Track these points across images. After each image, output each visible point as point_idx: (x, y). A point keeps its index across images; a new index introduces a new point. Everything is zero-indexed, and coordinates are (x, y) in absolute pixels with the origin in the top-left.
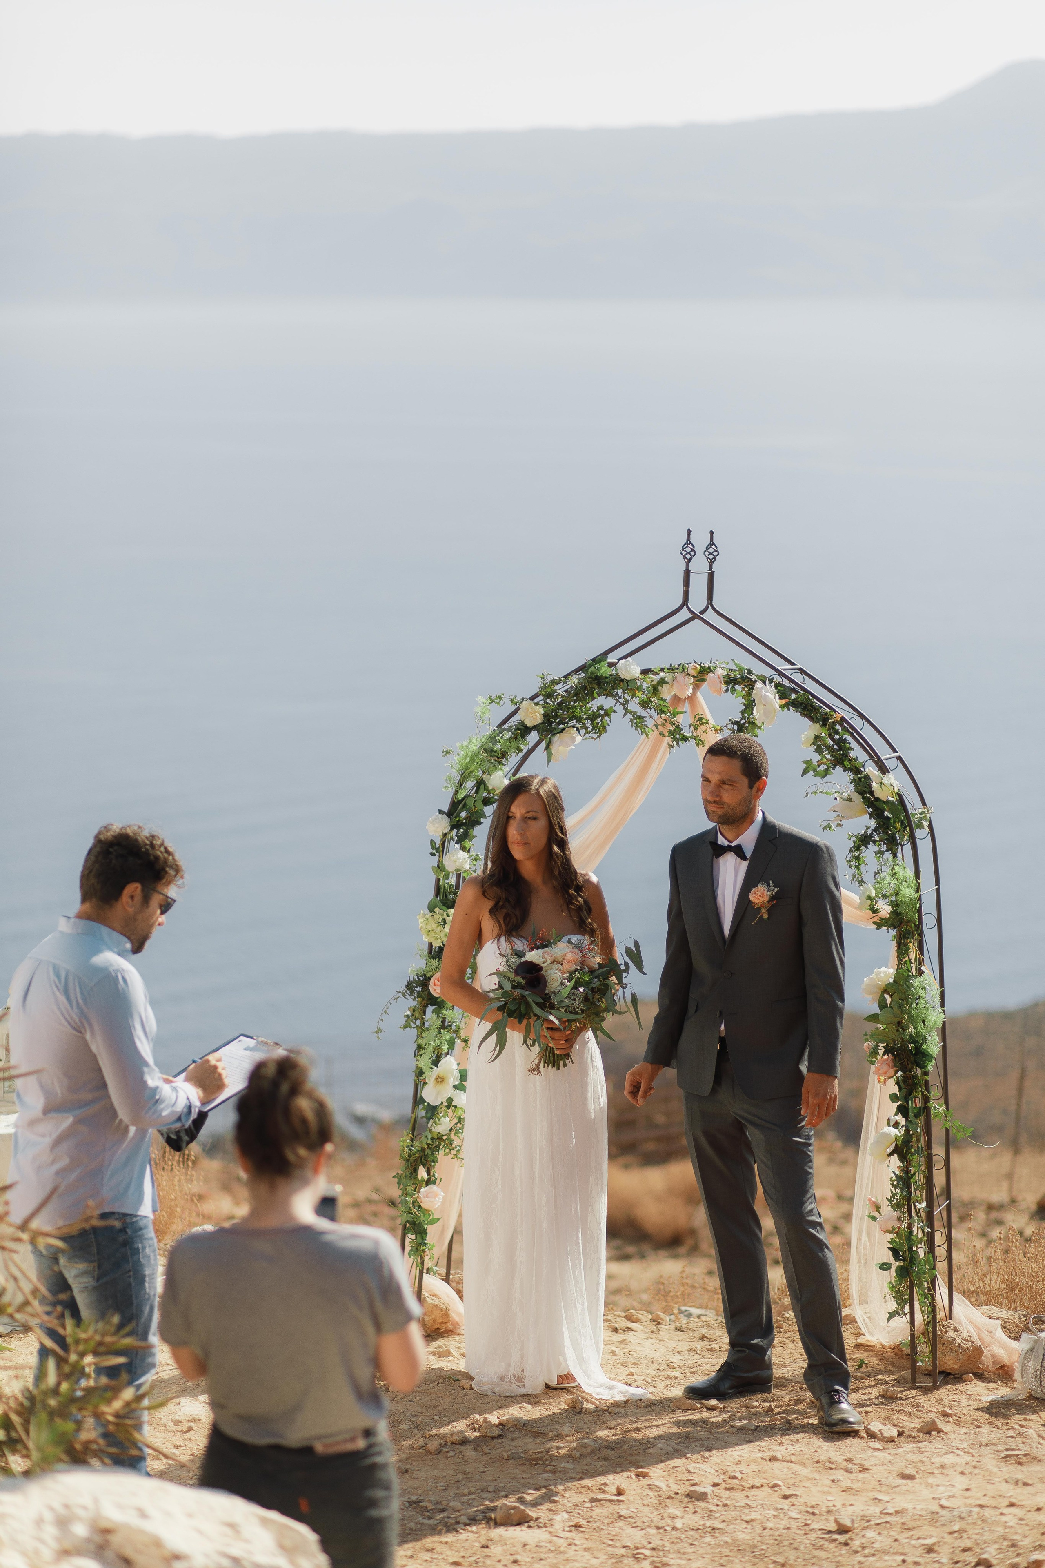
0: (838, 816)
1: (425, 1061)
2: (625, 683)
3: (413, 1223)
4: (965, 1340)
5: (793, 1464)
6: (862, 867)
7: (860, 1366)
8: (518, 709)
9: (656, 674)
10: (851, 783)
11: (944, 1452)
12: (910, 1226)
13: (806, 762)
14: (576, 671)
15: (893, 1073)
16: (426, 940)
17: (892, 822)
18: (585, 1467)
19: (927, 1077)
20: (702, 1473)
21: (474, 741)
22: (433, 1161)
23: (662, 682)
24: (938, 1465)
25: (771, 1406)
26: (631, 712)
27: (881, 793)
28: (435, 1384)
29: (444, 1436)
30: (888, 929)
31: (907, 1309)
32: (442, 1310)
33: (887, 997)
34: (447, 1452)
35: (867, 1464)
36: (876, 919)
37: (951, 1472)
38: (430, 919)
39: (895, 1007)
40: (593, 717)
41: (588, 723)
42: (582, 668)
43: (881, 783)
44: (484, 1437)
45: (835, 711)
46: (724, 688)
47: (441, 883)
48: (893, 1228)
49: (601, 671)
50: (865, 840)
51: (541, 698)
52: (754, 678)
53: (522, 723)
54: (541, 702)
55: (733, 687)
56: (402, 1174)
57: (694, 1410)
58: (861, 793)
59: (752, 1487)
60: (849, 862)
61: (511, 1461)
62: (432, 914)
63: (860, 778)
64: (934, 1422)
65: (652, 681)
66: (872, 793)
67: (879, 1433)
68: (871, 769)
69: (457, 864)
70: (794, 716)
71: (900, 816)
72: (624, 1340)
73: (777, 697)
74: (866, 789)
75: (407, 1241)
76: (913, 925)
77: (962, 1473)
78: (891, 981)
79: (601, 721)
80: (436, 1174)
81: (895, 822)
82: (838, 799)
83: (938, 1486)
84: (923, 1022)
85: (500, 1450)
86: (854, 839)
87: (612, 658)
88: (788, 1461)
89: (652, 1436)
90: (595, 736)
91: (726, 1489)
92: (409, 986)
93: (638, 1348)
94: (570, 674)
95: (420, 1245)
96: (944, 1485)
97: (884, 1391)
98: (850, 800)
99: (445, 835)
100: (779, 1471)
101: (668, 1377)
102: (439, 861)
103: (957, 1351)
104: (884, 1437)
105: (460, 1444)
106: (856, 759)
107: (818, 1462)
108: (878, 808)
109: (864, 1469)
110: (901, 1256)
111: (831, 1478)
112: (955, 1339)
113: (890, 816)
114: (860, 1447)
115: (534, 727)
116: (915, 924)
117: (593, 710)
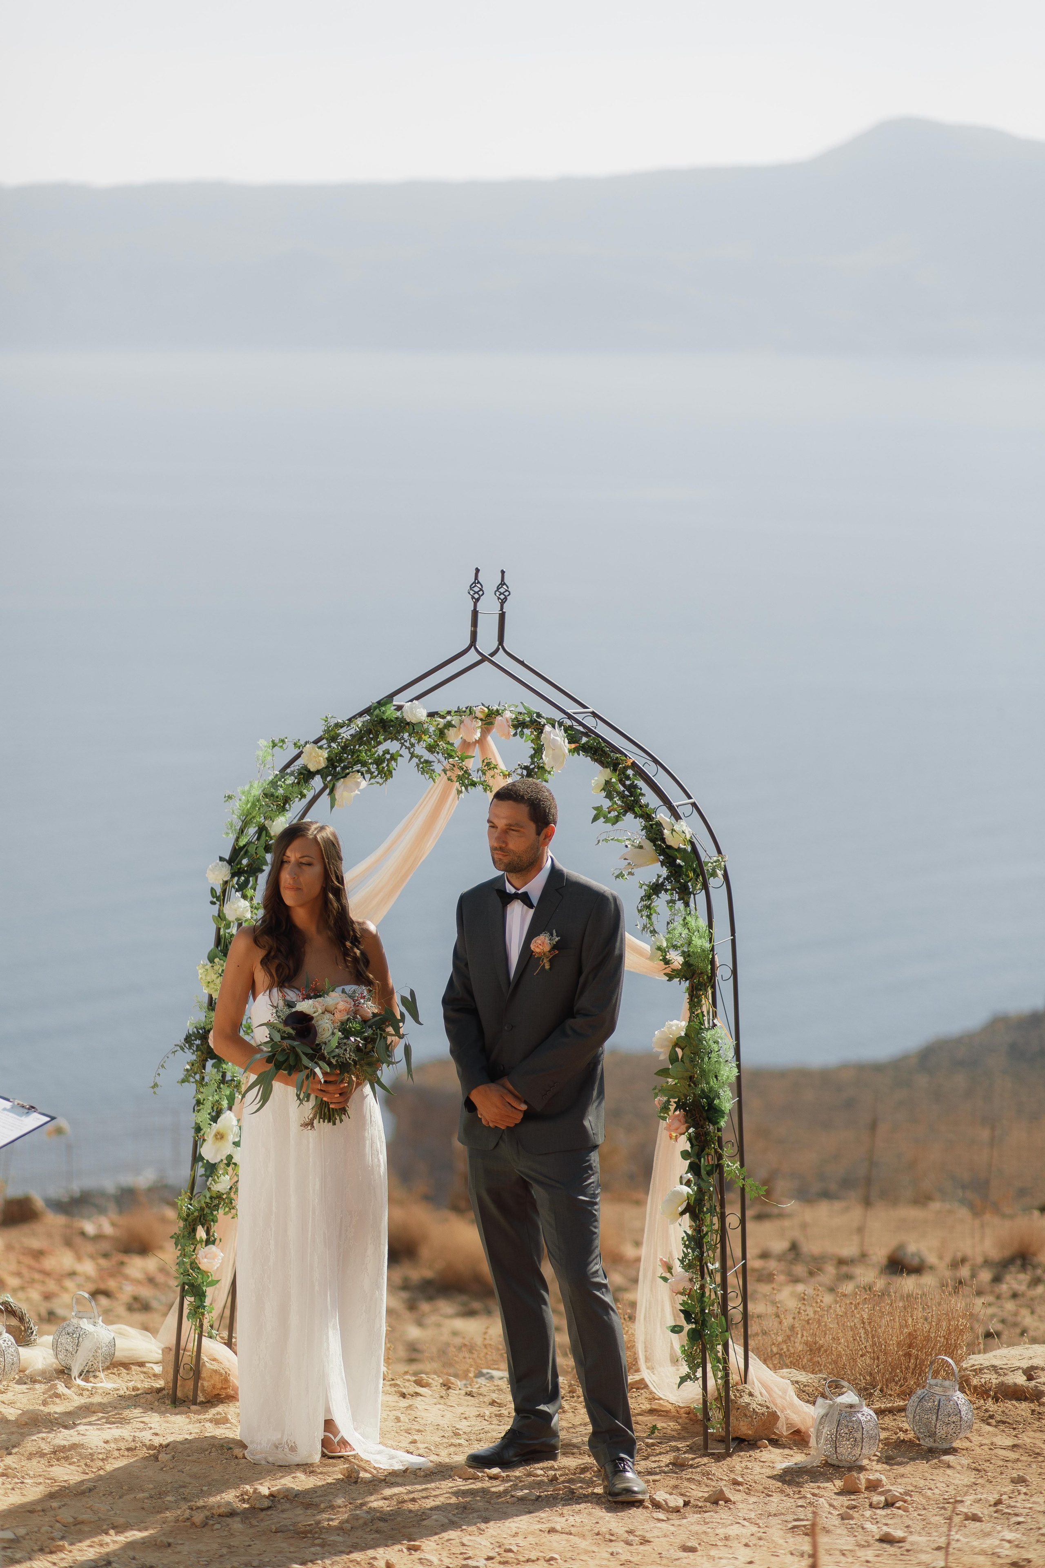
0: (629, 864)
1: (203, 1117)
2: (411, 726)
3: (192, 1285)
4: (760, 1405)
5: (572, 1537)
6: (654, 916)
7: (653, 1432)
8: (302, 752)
9: (443, 717)
10: (642, 830)
11: (729, 1522)
12: (702, 1287)
13: (596, 808)
14: (361, 714)
15: (685, 1129)
16: (206, 991)
17: (684, 870)
18: (356, 1540)
19: (720, 1134)
20: (476, 1546)
21: (255, 786)
22: (213, 1221)
23: (449, 725)
24: (722, 1536)
25: (555, 1474)
26: (417, 757)
27: (673, 841)
28: (207, 1453)
29: (212, 1508)
30: (680, 981)
31: (699, 1374)
32: (221, 1375)
33: (679, 1051)
34: (213, 1525)
35: (648, 1536)
36: (668, 971)
37: (735, 1544)
38: (210, 970)
39: (687, 1061)
40: (379, 762)
41: (373, 768)
42: (367, 711)
43: (673, 830)
44: (253, 1508)
45: (626, 756)
46: (513, 732)
47: (222, 932)
48: (684, 1289)
49: (387, 714)
50: (656, 889)
51: (324, 741)
52: (543, 721)
53: (305, 768)
54: (325, 746)
55: (522, 731)
56: (180, 1234)
57: (475, 1479)
58: (653, 840)
59: (528, 1561)
60: (640, 911)
61: (279, 1534)
62: (211, 965)
63: (651, 825)
64: (722, 1491)
65: (438, 724)
66: (663, 840)
67: (664, 1503)
68: (663, 816)
69: (238, 913)
70: (584, 761)
71: (692, 863)
72: (411, 1406)
73: (567, 741)
74: (658, 836)
75: (186, 1303)
76: (705, 977)
77: (746, 1545)
78: (683, 1034)
79: (387, 765)
80: (215, 1234)
81: (687, 871)
82: (629, 846)
83: (721, 1558)
84: (716, 1077)
85: (269, 1522)
86: (645, 887)
87: (397, 700)
88: (567, 1533)
89: (428, 1506)
90: (381, 781)
91: (500, 1563)
92: (188, 1039)
93: (424, 1414)
94: (354, 717)
95: (198, 1307)
96: (726, 1558)
97: (674, 1458)
98: (641, 847)
99: (226, 883)
100: (557, 1543)
101: (452, 1445)
102: (219, 910)
103: (751, 1417)
104: (669, 1507)
105: (227, 1516)
106: (647, 805)
107: (598, 1534)
108: (670, 856)
109: (645, 1541)
110: (694, 1318)
111: (610, 1550)
112: (749, 1404)
113: (683, 864)
114: (643, 1518)
115: (318, 772)
116: (707, 975)
117: (378, 755)
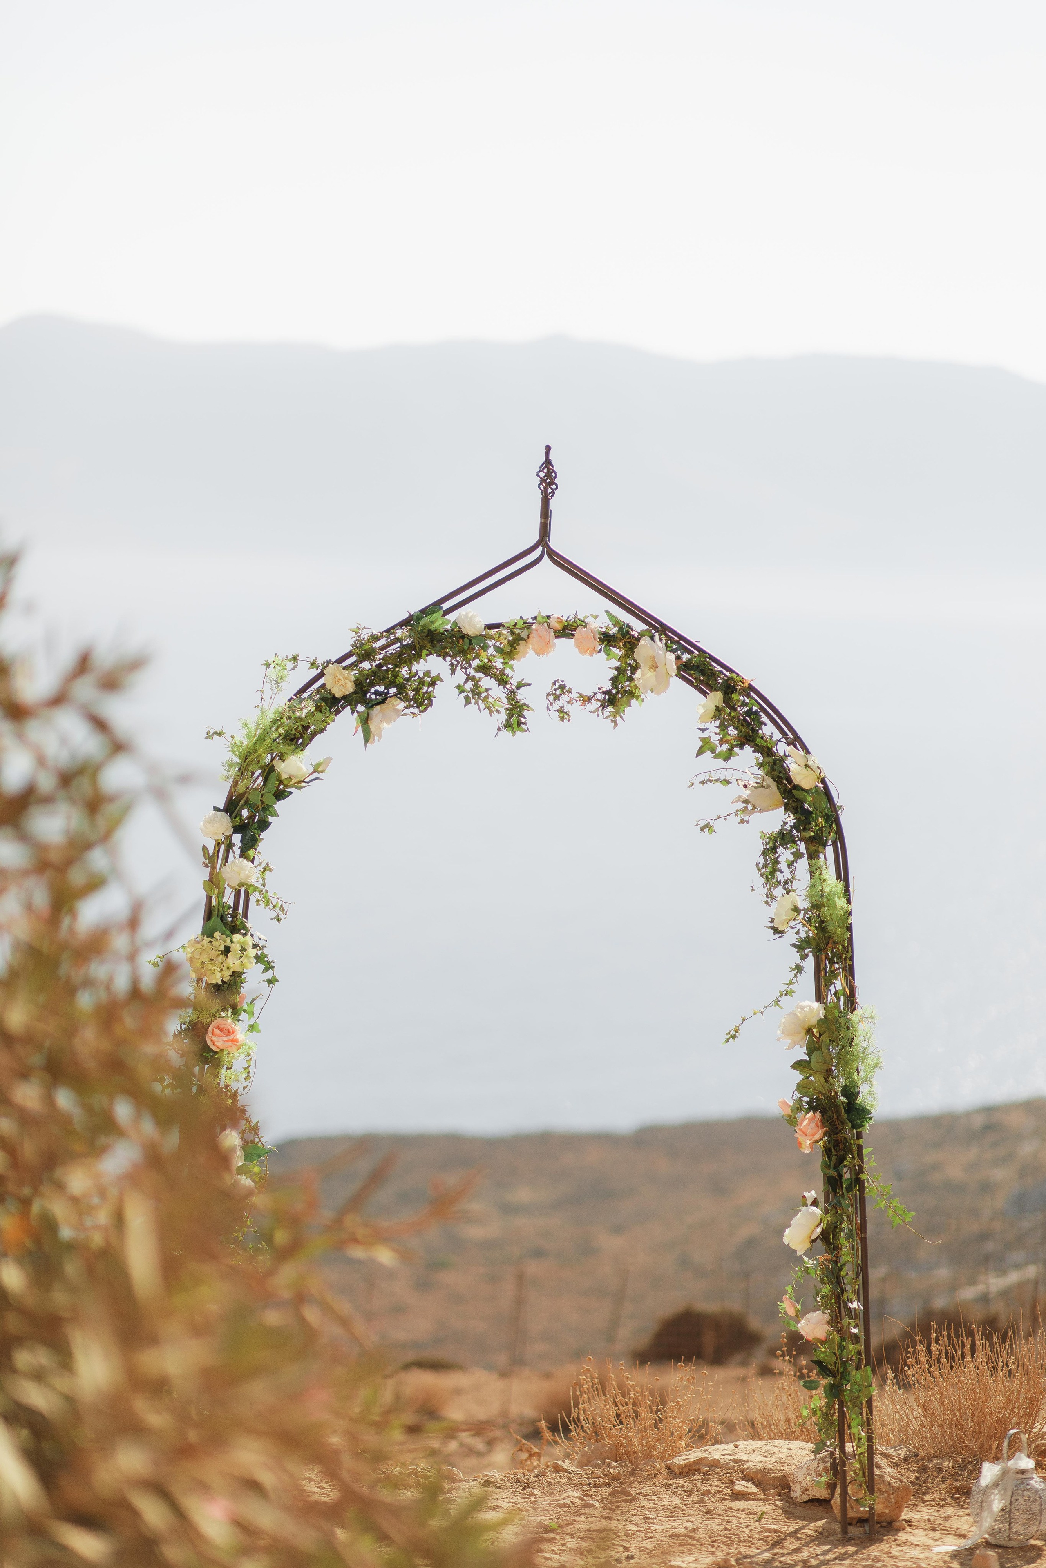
0: (746, 809)
2: (467, 640)
8: (321, 673)
9: (507, 629)
10: (761, 766)
13: (702, 740)
14: (401, 625)
15: (820, 1136)
17: (814, 816)
19: (861, 1141)
23: (518, 638)
27: (800, 778)
33: (816, 1037)
38: (208, 947)
39: (824, 1050)
40: (417, 686)
41: (410, 694)
42: (410, 620)
43: (802, 766)
45: (742, 676)
46: (597, 648)
47: (214, 903)
49: (436, 625)
50: (783, 838)
51: (352, 660)
52: (637, 633)
53: (328, 692)
54: (354, 665)
55: (608, 647)
58: (778, 780)
60: (759, 867)
62: (209, 940)
63: (775, 760)
65: (501, 638)
66: (789, 780)
68: (786, 751)
69: (242, 876)
71: (824, 807)
74: (781, 774)
76: (841, 947)
78: (819, 1017)
79: (426, 692)
81: (817, 817)
82: (745, 787)
86: (766, 838)
87: (449, 607)
90: (416, 711)
94: (393, 627)
98: (760, 787)
99: (224, 840)
102: (212, 874)
106: (767, 737)
108: (797, 799)
110: (831, 1370)
112: (883, 1476)
113: (812, 808)
115: (344, 698)
116: (843, 946)
117: (419, 677)
